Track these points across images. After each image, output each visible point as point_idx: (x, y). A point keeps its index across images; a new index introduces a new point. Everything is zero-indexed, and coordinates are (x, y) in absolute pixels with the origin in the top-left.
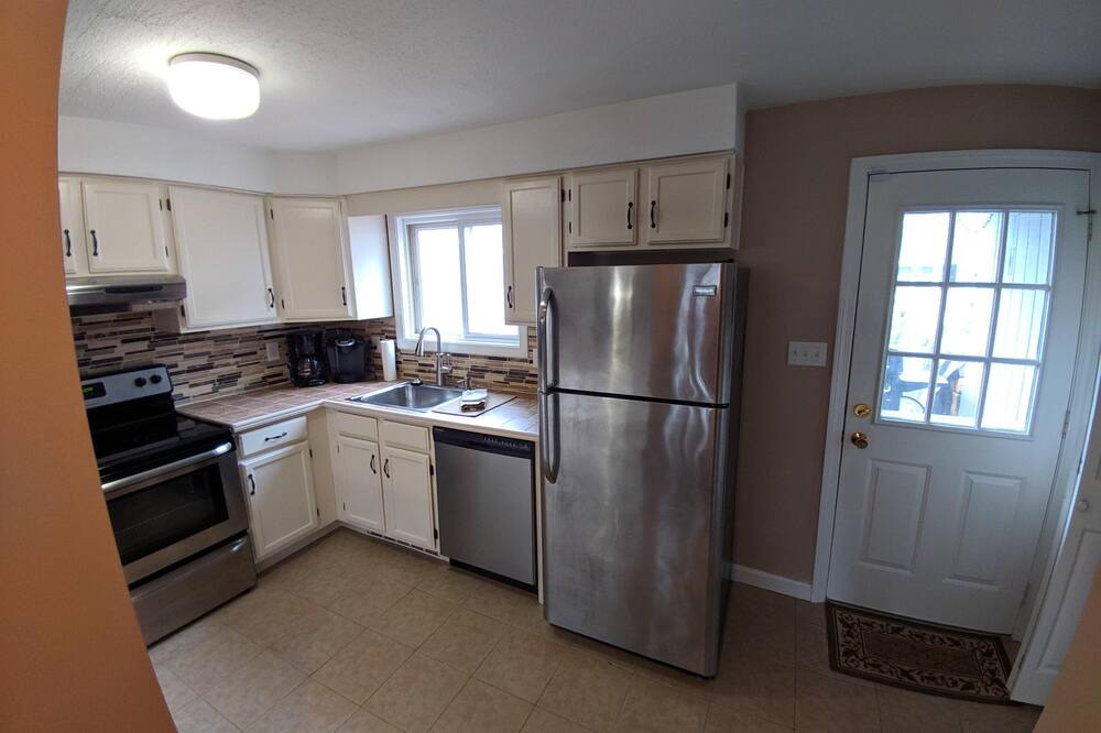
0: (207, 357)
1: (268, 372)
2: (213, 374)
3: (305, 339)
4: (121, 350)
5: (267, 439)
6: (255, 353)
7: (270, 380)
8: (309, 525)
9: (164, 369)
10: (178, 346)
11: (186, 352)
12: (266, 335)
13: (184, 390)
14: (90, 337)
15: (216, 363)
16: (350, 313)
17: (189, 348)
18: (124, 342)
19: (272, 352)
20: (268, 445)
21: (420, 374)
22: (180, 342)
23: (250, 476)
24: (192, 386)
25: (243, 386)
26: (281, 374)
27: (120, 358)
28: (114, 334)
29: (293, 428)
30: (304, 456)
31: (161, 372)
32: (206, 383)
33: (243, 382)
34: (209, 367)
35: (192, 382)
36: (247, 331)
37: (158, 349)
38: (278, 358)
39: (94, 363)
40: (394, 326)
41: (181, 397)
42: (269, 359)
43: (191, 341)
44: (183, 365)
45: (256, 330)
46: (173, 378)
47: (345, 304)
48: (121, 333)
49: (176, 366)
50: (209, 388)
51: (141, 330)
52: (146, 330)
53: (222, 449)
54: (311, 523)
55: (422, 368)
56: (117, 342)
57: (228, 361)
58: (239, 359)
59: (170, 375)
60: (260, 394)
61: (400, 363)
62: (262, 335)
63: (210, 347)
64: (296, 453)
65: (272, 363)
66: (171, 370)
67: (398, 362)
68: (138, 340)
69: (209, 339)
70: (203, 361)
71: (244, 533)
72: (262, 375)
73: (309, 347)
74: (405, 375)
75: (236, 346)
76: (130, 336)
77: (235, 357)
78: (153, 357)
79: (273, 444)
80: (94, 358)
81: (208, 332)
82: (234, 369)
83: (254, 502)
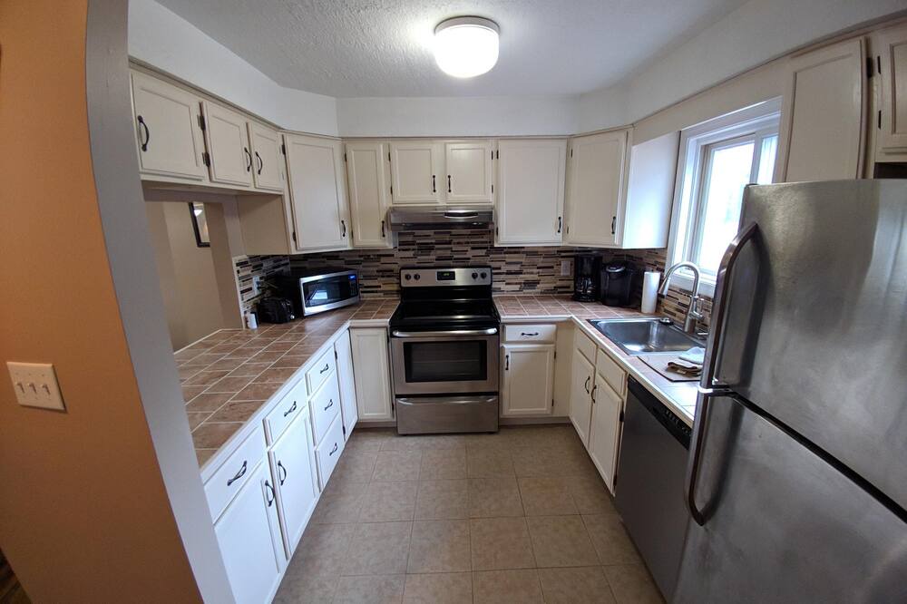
0: (519, 266)
1: (559, 283)
2: (522, 278)
3: (585, 261)
4: (470, 254)
5: (523, 334)
6: (552, 267)
7: (559, 290)
8: (543, 409)
9: (489, 269)
10: (503, 255)
11: (508, 260)
12: (563, 254)
13: (503, 286)
14: (454, 243)
15: (525, 271)
16: (616, 242)
17: (509, 258)
18: (473, 248)
19: (565, 268)
20: (523, 338)
21: (678, 314)
22: (505, 253)
23: (507, 357)
24: (507, 284)
25: (539, 290)
26: (568, 287)
27: (469, 259)
28: (468, 243)
29: (544, 331)
30: (549, 356)
31: (487, 271)
32: (516, 284)
33: (540, 287)
34: (520, 273)
35: (507, 281)
36: (551, 249)
37: (491, 256)
38: (569, 274)
39: (455, 259)
40: (665, 258)
41: (499, 290)
42: (562, 274)
43: (511, 253)
44: (504, 270)
45: (556, 249)
46: (494, 276)
47: (613, 233)
48: (472, 243)
49: (500, 268)
50: (517, 287)
51: (482, 242)
52: (486, 242)
53: (492, 331)
54: (545, 409)
55: (680, 308)
56: (469, 249)
57: (531, 270)
58: (541, 270)
59: (492, 274)
60: (550, 298)
61: (663, 297)
62: (561, 253)
63: (523, 259)
64: (544, 352)
65: (564, 276)
66: (494, 271)
67: (660, 296)
68: (481, 248)
69: (523, 253)
70: (516, 268)
71: (496, 394)
72: (554, 285)
73: (587, 268)
74: (665, 311)
75: (540, 261)
76: (476, 245)
77: (538, 268)
78: (487, 261)
79: (528, 338)
80: (455, 256)
81: (523, 247)
82: (536, 277)
83: (508, 375)
